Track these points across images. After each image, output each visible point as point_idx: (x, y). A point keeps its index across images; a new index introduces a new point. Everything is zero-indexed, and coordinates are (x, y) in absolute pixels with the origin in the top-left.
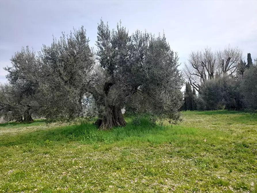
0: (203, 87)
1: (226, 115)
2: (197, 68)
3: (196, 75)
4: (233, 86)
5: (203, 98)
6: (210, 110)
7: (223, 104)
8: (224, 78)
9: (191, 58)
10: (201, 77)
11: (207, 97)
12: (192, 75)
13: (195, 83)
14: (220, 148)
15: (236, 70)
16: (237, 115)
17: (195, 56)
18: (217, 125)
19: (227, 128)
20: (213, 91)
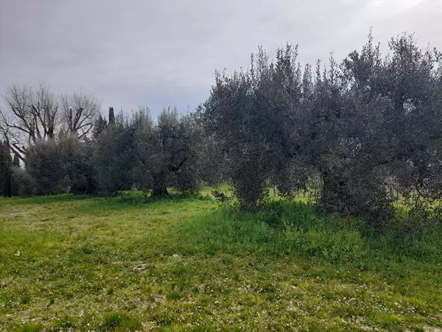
0: (31, 152)
1: (70, 203)
2: (22, 117)
3: (20, 128)
4: (83, 154)
5: (29, 173)
6: (44, 195)
7: (66, 185)
8: (70, 140)
9: (10, 96)
10: (30, 134)
11: (38, 171)
12: (11, 129)
13: (16, 145)
14: (43, 263)
15: (92, 129)
16: (87, 202)
17: (18, 94)
18: (49, 222)
19: (65, 225)
20: (50, 161)
